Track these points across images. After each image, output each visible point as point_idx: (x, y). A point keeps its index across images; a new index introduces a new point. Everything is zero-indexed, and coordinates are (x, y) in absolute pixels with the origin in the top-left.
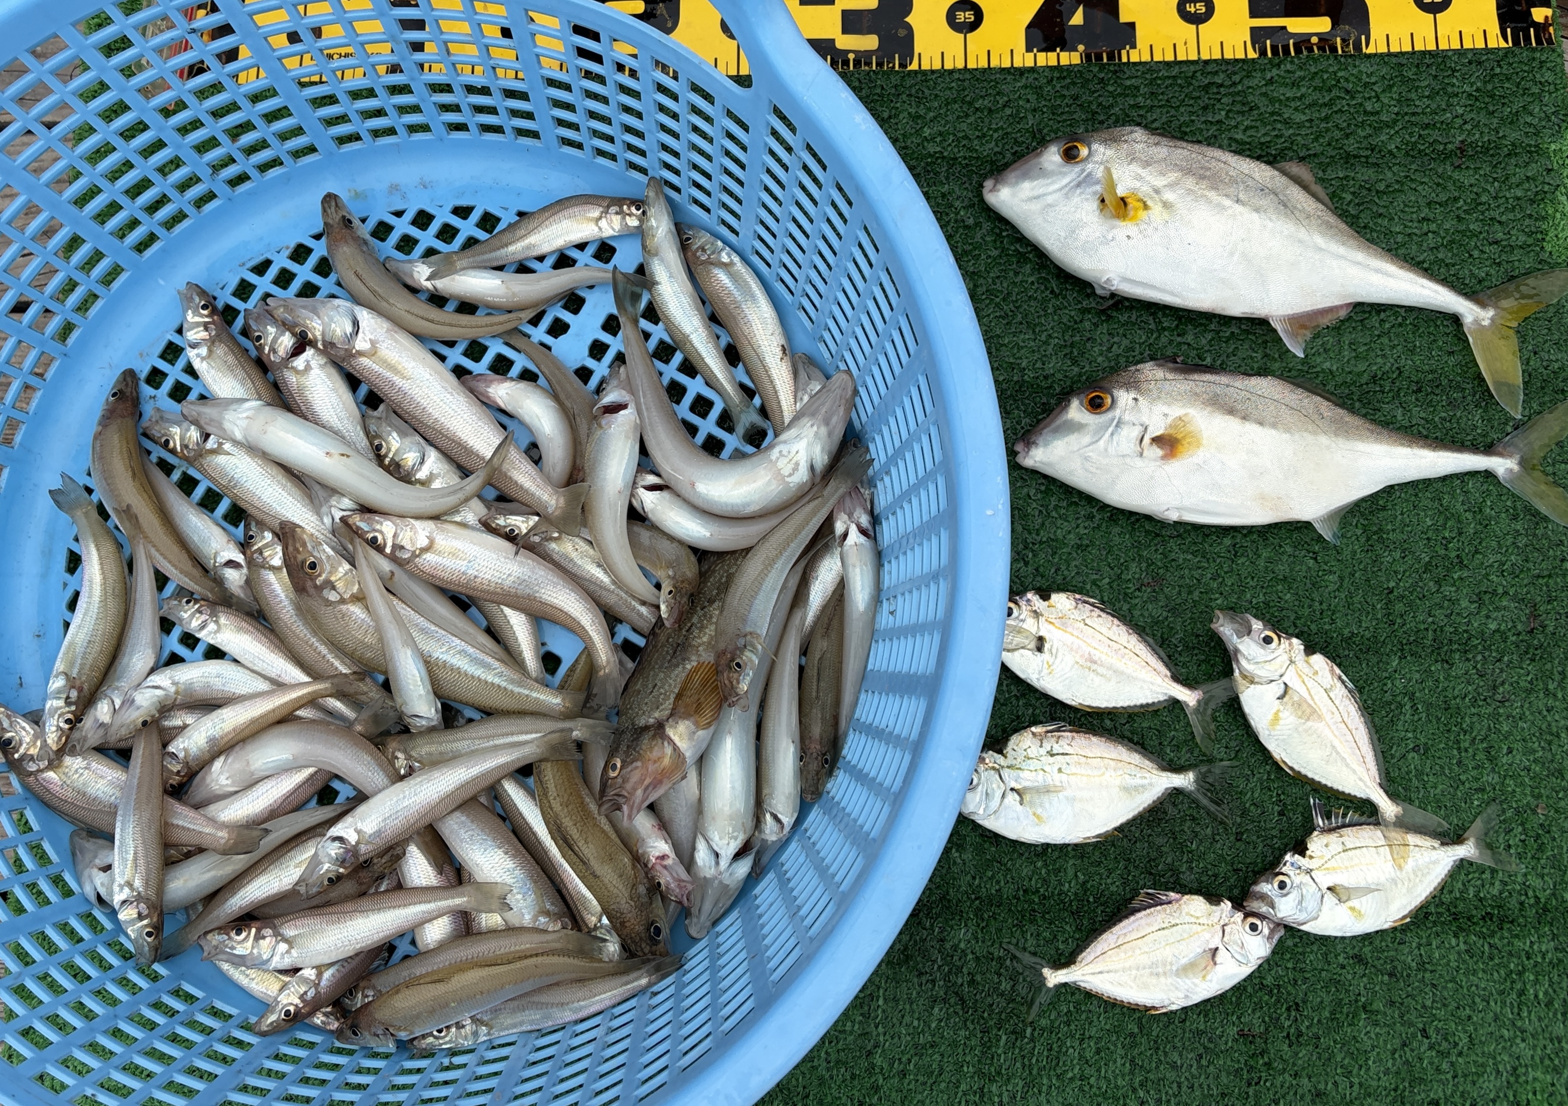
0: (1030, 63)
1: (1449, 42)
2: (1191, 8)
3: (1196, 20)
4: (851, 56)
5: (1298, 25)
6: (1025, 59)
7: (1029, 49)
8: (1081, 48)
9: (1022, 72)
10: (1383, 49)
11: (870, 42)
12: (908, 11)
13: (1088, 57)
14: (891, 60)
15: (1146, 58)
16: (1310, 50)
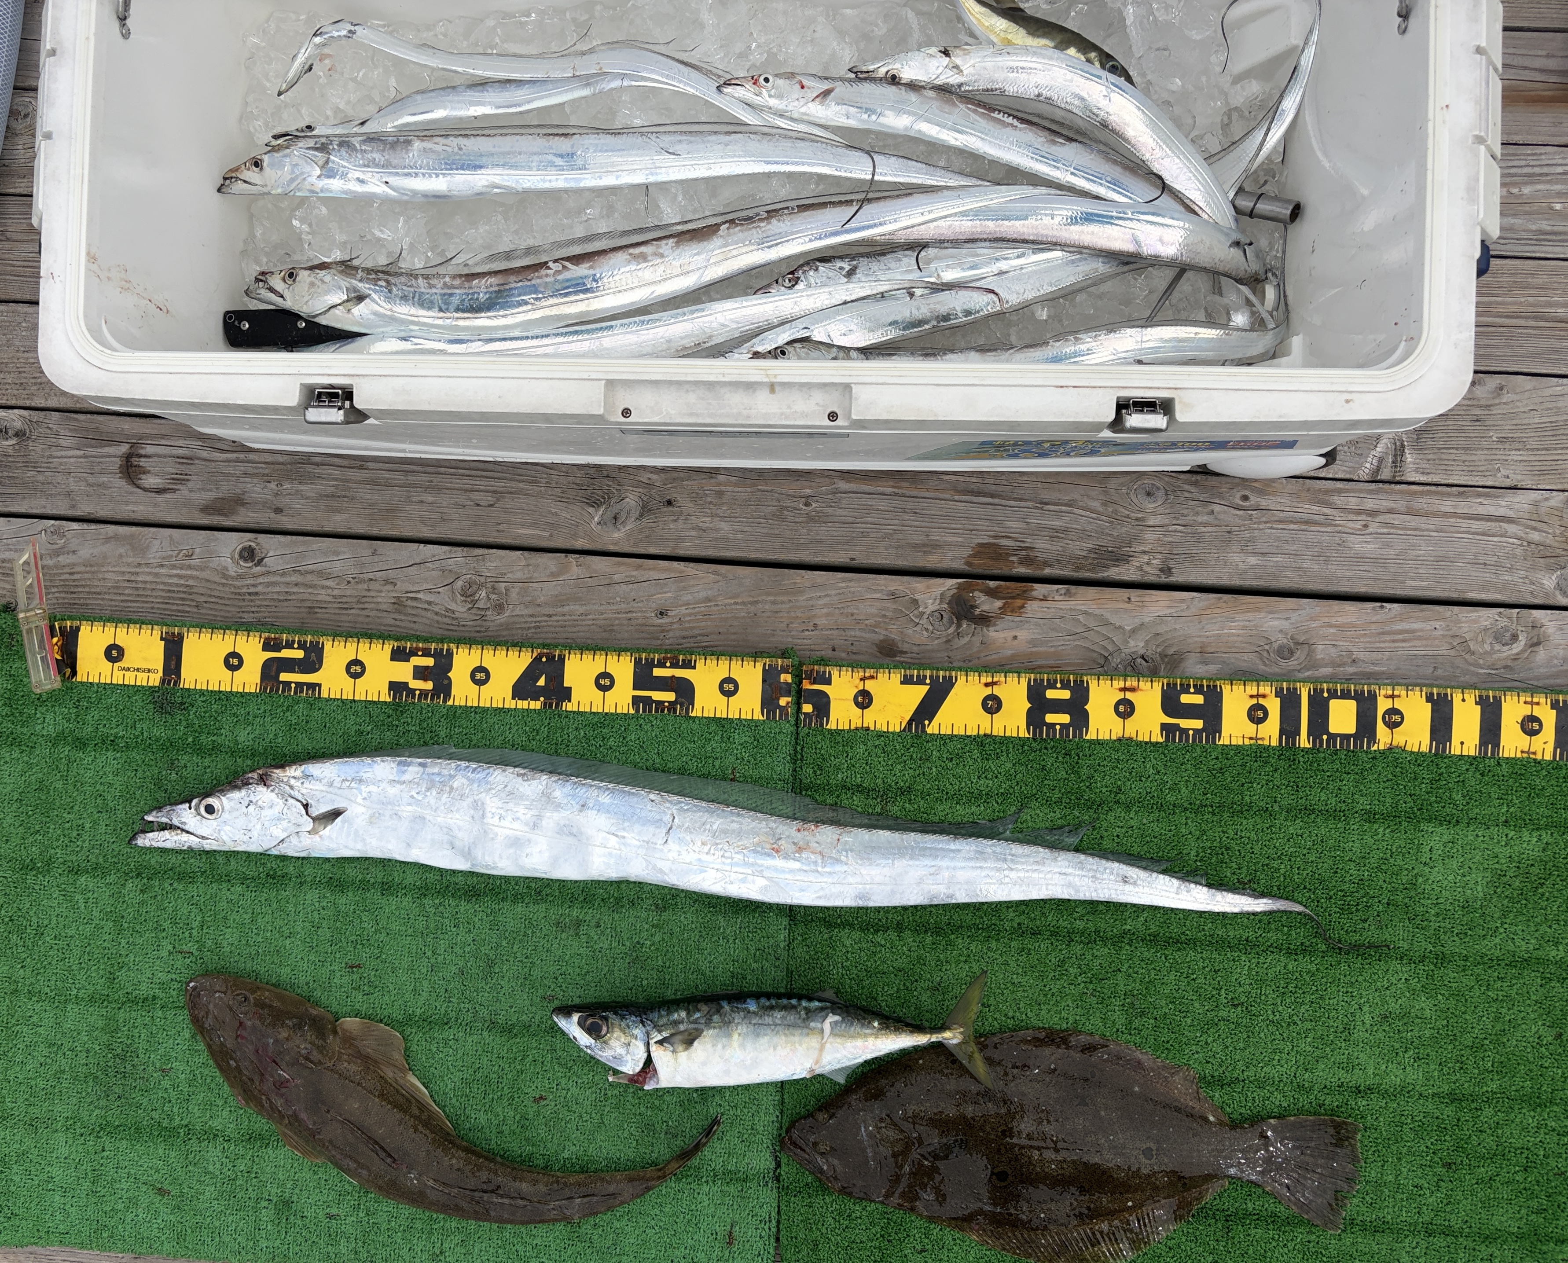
0: (513, 706)
1: (734, 715)
2: (602, 682)
3: (604, 689)
4: (417, 692)
5: (657, 696)
6: (511, 704)
7: (513, 698)
8: (542, 699)
9: (509, 710)
10: (700, 715)
11: (429, 685)
12: (450, 669)
13: (545, 704)
14: (439, 698)
15: (575, 709)
16: (663, 711)
